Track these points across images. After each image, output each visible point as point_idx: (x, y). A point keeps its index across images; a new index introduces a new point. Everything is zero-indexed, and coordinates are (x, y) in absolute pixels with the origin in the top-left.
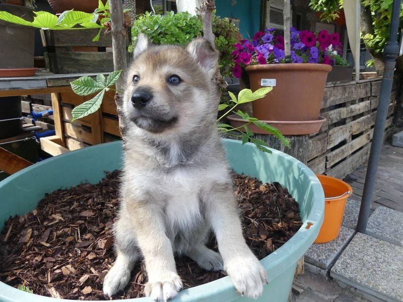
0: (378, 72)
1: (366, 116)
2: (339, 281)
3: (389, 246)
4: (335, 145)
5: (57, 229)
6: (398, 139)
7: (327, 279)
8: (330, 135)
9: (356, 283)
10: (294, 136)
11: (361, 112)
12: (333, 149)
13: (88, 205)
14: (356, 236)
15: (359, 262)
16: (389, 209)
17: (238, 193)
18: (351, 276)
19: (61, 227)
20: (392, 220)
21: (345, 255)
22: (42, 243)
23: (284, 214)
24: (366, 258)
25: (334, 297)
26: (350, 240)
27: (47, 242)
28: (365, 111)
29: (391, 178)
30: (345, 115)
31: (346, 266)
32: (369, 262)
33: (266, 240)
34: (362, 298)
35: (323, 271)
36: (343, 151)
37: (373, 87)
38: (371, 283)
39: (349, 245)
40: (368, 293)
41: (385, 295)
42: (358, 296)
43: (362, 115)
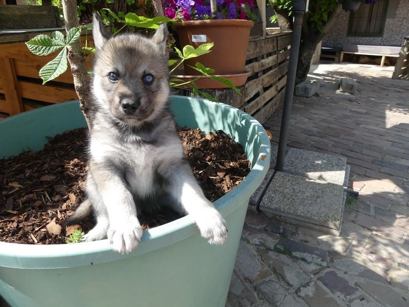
0: (281, 27)
1: (274, 70)
2: (267, 212)
3: (301, 179)
4: (251, 97)
5: (20, 197)
6: (300, 89)
7: (257, 212)
8: (246, 89)
9: (281, 211)
10: (225, 89)
11: (270, 65)
12: (249, 101)
13: (45, 170)
14: (276, 174)
15: (281, 195)
16: (298, 149)
17: (187, 144)
18: (276, 206)
19: (23, 195)
20: (302, 158)
21: (269, 191)
22: (8, 211)
23: (233, 155)
24: (286, 191)
25: (264, 226)
26: (272, 178)
27: (13, 210)
28: (273, 64)
29: (297, 124)
30: (257, 69)
31: (271, 199)
32: (289, 194)
33: (224, 177)
34: (286, 223)
35: (253, 207)
36: (257, 103)
37: (279, 42)
38: (291, 209)
39: (272, 182)
40: (290, 218)
41: (303, 217)
42: (283, 222)
43: (270, 69)
